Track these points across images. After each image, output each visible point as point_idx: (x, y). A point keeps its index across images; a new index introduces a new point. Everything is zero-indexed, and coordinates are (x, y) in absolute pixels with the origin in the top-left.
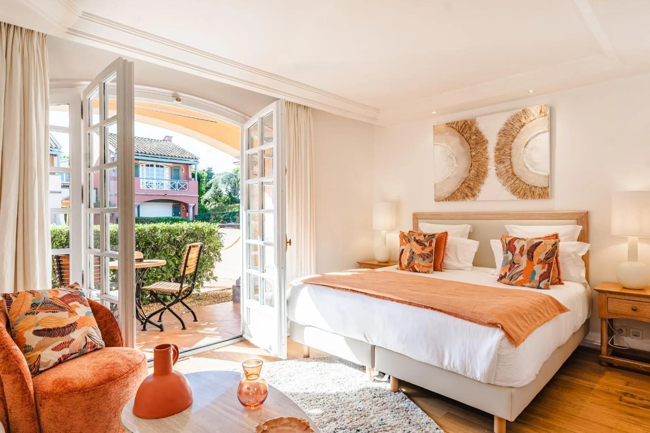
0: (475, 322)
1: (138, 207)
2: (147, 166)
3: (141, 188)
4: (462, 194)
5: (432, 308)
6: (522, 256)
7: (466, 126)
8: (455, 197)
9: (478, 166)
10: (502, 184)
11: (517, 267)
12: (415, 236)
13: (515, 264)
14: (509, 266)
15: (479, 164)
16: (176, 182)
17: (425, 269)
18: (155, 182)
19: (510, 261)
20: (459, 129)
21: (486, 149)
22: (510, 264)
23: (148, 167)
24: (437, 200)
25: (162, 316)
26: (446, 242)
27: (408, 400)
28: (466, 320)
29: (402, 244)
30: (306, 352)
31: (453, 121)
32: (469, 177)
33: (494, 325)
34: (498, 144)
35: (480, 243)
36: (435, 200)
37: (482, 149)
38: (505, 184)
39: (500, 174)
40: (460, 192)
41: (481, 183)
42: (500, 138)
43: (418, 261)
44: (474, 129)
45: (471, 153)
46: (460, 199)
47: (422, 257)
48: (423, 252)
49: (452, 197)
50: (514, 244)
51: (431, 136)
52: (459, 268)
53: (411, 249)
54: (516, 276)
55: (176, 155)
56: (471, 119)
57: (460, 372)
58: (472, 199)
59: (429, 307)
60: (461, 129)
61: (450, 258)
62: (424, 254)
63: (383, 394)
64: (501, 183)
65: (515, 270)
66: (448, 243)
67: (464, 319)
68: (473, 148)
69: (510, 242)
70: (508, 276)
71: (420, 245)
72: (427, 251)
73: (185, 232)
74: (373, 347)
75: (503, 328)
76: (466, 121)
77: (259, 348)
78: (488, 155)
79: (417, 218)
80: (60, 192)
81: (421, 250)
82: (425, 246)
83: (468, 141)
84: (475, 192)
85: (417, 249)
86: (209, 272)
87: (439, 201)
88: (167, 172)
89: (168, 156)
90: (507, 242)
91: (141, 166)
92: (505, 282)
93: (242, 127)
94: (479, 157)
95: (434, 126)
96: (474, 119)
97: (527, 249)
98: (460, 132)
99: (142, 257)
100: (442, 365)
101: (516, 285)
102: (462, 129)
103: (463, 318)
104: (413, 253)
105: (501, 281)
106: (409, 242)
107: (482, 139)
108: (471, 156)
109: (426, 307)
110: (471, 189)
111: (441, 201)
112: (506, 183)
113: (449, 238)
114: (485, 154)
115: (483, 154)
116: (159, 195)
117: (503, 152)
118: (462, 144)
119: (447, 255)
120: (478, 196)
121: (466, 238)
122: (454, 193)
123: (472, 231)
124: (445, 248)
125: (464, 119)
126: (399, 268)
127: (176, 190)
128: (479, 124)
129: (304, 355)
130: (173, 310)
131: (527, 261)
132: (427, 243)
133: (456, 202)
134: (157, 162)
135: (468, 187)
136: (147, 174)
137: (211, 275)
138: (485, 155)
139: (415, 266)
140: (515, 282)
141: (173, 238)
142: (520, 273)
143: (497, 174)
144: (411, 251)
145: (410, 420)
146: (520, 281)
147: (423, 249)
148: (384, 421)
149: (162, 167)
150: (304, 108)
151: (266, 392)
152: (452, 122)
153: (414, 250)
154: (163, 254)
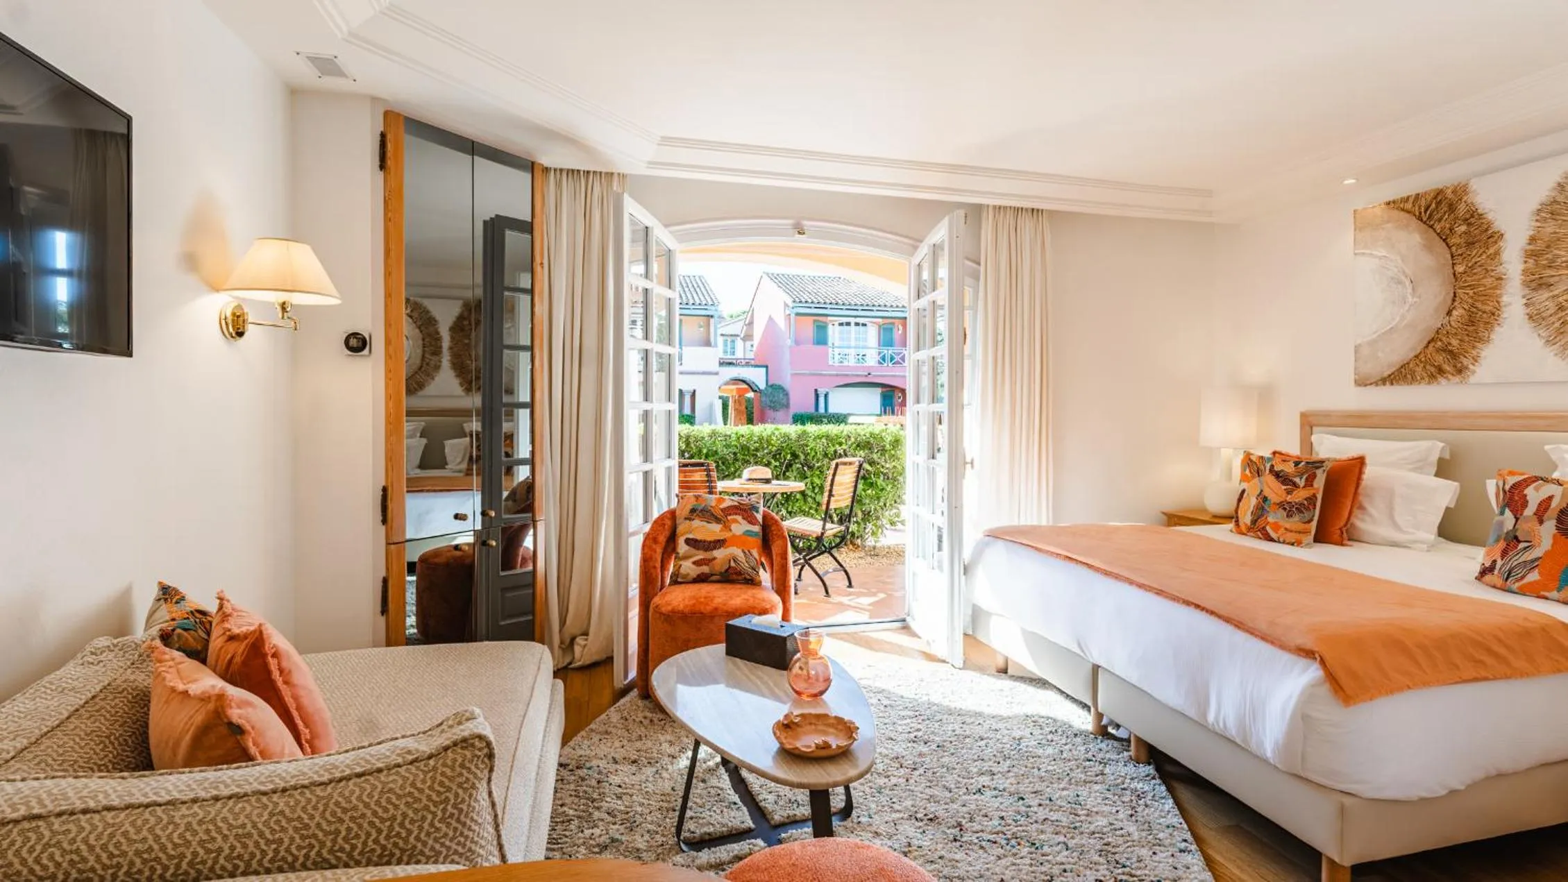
0: (1272, 643)
1: (826, 396)
2: (841, 324)
3: (831, 363)
4: (1428, 367)
5: (1197, 606)
6: (1541, 522)
7: (1439, 203)
8: (1409, 376)
9: (1472, 297)
10: (1543, 341)
11: (1525, 548)
12: (1274, 463)
13: (1519, 542)
14: (1502, 545)
15: (1474, 293)
16: (886, 352)
17: (1291, 537)
18: (852, 352)
19: (1507, 533)
20: (1420, 213)
21: (1497, 253)
22: (1505, 540)
23: (841, 327)
24: (1362, 382)
25: (803, 572)
26: (1359, 479)
27: (1158, 781)
28: (1256, 636)
29: (1244, 478)
30: (1001, 663)
31: (1405, 195)
32: (1449, 327)
33: (1308, 654)
34: (1533, 240)
35: (1462, 487)
36: (1355, 381)
37: (1484, 257)
38: (1554, 341)
39: (1536, 315)
40: (1421, 362)
41: (1480, 340)
42: (1539, 224)
43: (1274, 517)
44: (1462, 208)
45: (1453, 268)
46: (1422, 378)
47: (1285, 509)
48: (1289, 498)
49: (1401, 375)
50: (1526, 492)
51: (1349, 236)
52: (1394, 542)
53: (1262, 491)
54: (1519, 572)
55: (887, 304)
56: (1456, 184)
57: (1238, 741)
58: (1457, 379)
59: (1193, 603)
60: (1425, 212)
61: (1371, 516)
62: (1291, 503)
63: (1109, 760)
64: (1543, 337)
65: (1518, 556)
66: (1364, 483)
67: (1252, 634)
68: (1459, 255)
69: (1514, 486)
70: (1500, 569)
71: (1283, 483)
72: (1300, 496)
73: (853, 440)
74: (1096, 669)
75: (1323, 662)
76: (1440, 192)
77: (919, 637)
78: (1504, 271)
79: (1309, 423)
80: (717, 374)
81: (1284, 494)
82: (1294, 484)
83: (1444, 240)
84: (1465, 363)
85: (1275, 490)
86: (894, 511)
87: (1366, 385)
88: (872, 334)
89: (873, 306)
90: (1507, 487)
91: (830, 326)
92: (1492, 584)
93: (910, 263)
94: (1476, 277)
95: (1354, 211)
96: (1463, 183)
97: (1557, 506)
98: (1425, 219)
99: (771, 477)
100: (1206, 721)
101: (1522, 592)
102: (1428, 212)
103: (1251, 632)
104: (1265, 499)
105: (1484, 579)
106: (1259, 476)
107: (1487, 230)
108: (1454, 275)
109: (1187, 603)
110: (1453, 355)
111: (1371, 384)
112: (1558, 338)
113: (1369, 472)
114: (1493, 268)
115: (1489, 268)
116: (858, 376)
117: (1547, 259)
118: (1428, 248)
119: (1361, 508)
120: (1474, 372)
121: (1428, 474)
122: (1404, 365)
123: (1447, 456)
124: (1356, 493)
125: (1434, 187)
126: (1234, 530)
127: (886, 365)
128: (1478, 194)
129: (997, 668)
130: (815, 566)
131: (1554, 536)
132: (1301, 479)
133: (1412, 386)
134: (856, 317)
135: (1446, 350)
136: (842, 339)
137: (898, 515)
138: (1493, 271)
139: (1268, 528)
140: (1517, 585)
141: (833, 449)
142: (1532, 565)
143: (1531, 317)
144: (1260, 493)
145: (1136, 812)
146: (1530, 584)
147: (1289, 492)
148: (1081, 798)
149: (864, 325)
150: (1030, 214)
151: (828, 681)
152: (1402, 199)
153: (1267, 492)
154: (818, 475)
